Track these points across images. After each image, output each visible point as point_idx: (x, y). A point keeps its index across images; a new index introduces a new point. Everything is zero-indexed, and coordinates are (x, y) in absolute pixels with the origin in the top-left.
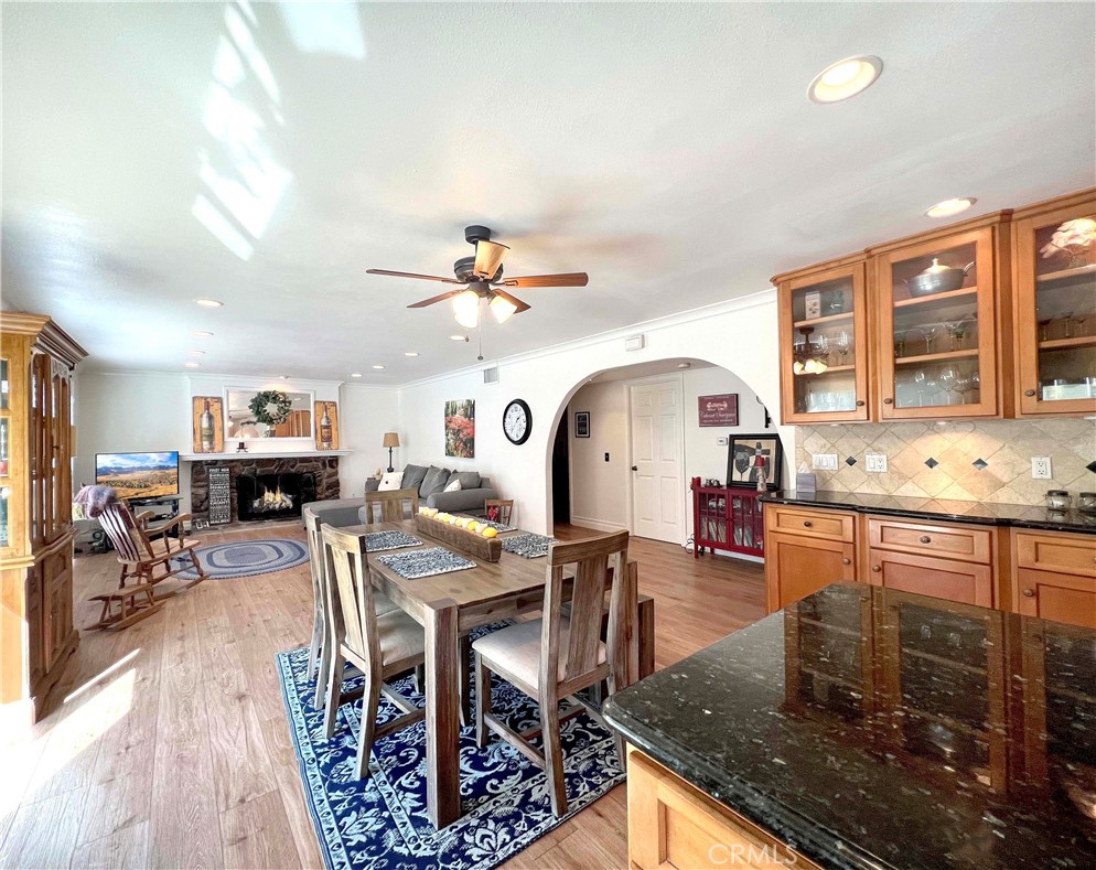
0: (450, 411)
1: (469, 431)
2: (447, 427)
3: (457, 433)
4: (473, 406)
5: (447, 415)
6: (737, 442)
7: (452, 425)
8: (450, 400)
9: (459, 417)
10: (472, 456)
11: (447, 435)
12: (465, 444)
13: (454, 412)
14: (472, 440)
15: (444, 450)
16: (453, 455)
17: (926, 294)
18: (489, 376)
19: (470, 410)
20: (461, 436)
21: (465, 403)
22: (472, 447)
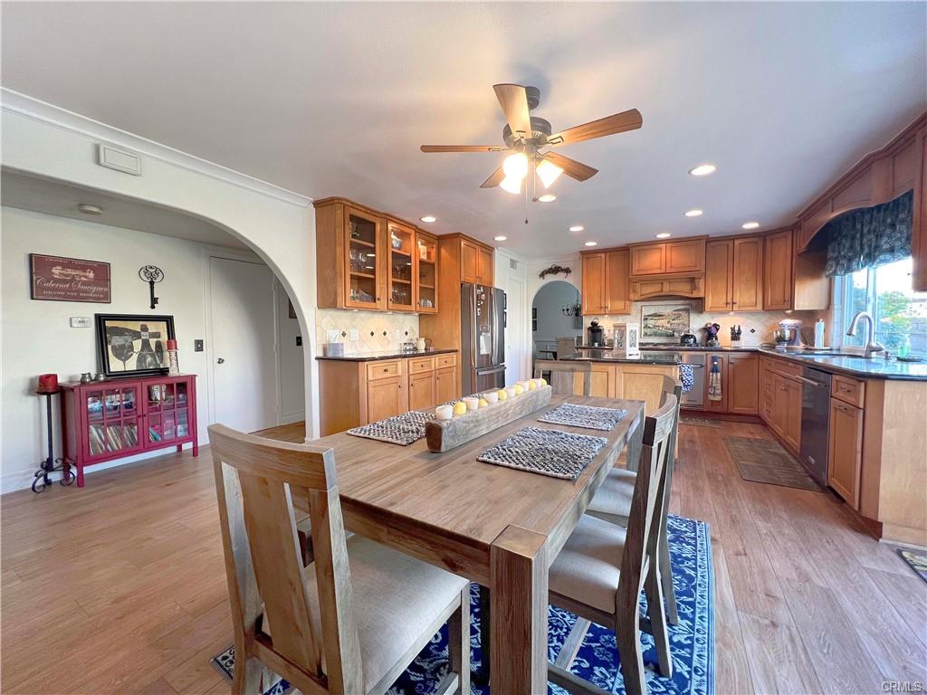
6: (108, 324)
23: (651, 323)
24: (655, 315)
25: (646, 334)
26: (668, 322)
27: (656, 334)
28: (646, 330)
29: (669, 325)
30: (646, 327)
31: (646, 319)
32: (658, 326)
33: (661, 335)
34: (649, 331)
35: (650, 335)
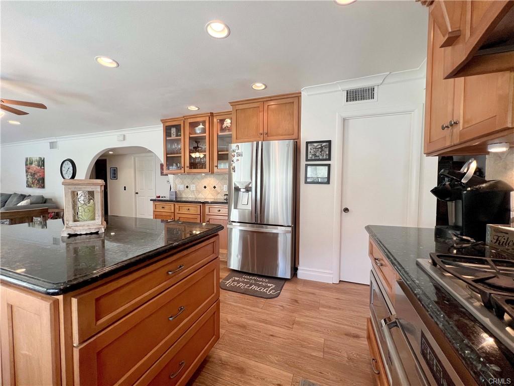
0: (28, 162)
1: (40, 174)
2: (27, 172)
3: (33, 175)
4: (43, 161)
5: (26, 165)
7: (30, 171)
8: (29, 157)
9: (34, 166)
10: (43, 187)
11: (27, 176)
12: (38, 181)
13: (31, 164)
14: (43, 179)
15: (25, 184)
16: (31, 187)
17: (198, 134)
18: (53, 145)
19: (42, 163)
20: (36, 176)
21: (38, 159)
22: (43, 182)
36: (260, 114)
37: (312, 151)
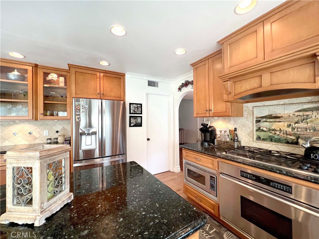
23: (265, 125)
24: (270, 117)
25: (259, 138)
26: (289, 126)
27: (271, 139)
28: (258, 133)
29: (290, 129)
30: (259, 129)
31: (258, 121)
32: (274, 130)
33: (278, 141)
34: (262, 134)
35: (264, 140)
36: (97, 79)
37: (133, 109)
